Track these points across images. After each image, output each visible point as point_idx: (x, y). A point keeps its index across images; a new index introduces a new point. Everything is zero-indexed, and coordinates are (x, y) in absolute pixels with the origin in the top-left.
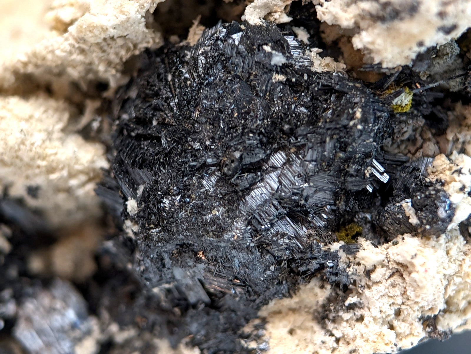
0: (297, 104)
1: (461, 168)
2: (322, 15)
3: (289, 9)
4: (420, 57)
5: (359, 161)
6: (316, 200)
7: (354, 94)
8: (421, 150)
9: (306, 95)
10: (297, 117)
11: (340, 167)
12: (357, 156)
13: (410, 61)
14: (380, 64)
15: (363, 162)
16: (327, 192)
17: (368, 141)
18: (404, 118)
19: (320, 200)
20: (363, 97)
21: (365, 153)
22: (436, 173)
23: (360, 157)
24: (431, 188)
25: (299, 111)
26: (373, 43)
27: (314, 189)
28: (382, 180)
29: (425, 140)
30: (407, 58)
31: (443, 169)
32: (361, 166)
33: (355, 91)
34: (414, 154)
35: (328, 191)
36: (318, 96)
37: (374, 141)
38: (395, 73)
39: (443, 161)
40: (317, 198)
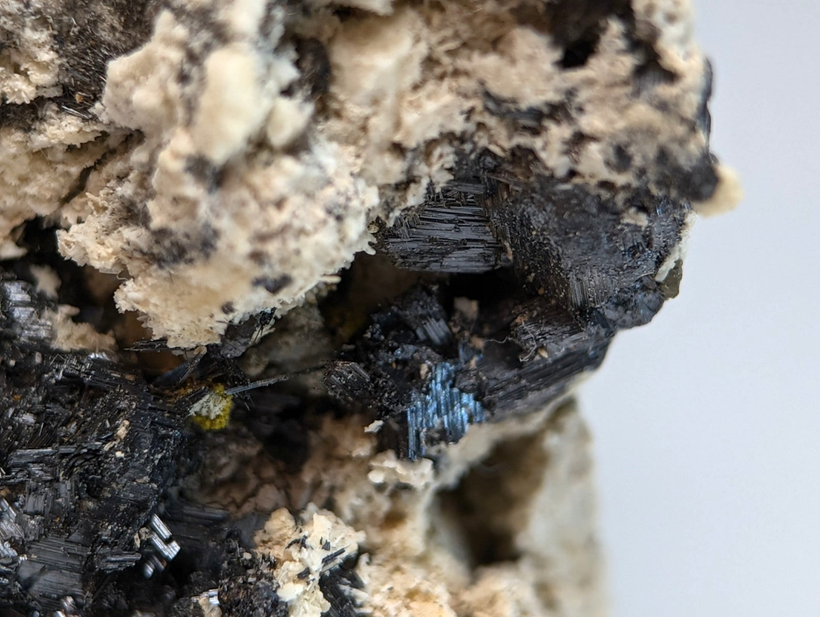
0: (18, 407)
1: (306, 537)
2: (66, 247)
3: (20, 233)
4: (232, 331)
5: (123, 515)
6: (45, 585)
7: (119, 393)
8: (252, 500)
9: (37, 391)
10: (15, 433)
11: (89, 528)
12: (122, 508)
13: (216, 336)
14: (164, 340)
15: (134, 519)
16: (64, 571)
17: (139, 481)
18: (221, 440)
19: (52, 587)
20: (133, 400)
21: (138, 502)
22: (270, 544)
23: (126, 510)
24: (250, 572)
25: (21, 420)
26: (145, 302)
27: (39, 566)
28: (166, 553)
29: (263, 482)
30: (210, 331)
31: (281, 536)
32: (128, 526)
33: (120, 388)
34: (239, 507)
35: (67, 569)
36: (57, 395)
37: (152, 481)
38: (195, 359)
39: (283, 522)
40: (48, 583)
